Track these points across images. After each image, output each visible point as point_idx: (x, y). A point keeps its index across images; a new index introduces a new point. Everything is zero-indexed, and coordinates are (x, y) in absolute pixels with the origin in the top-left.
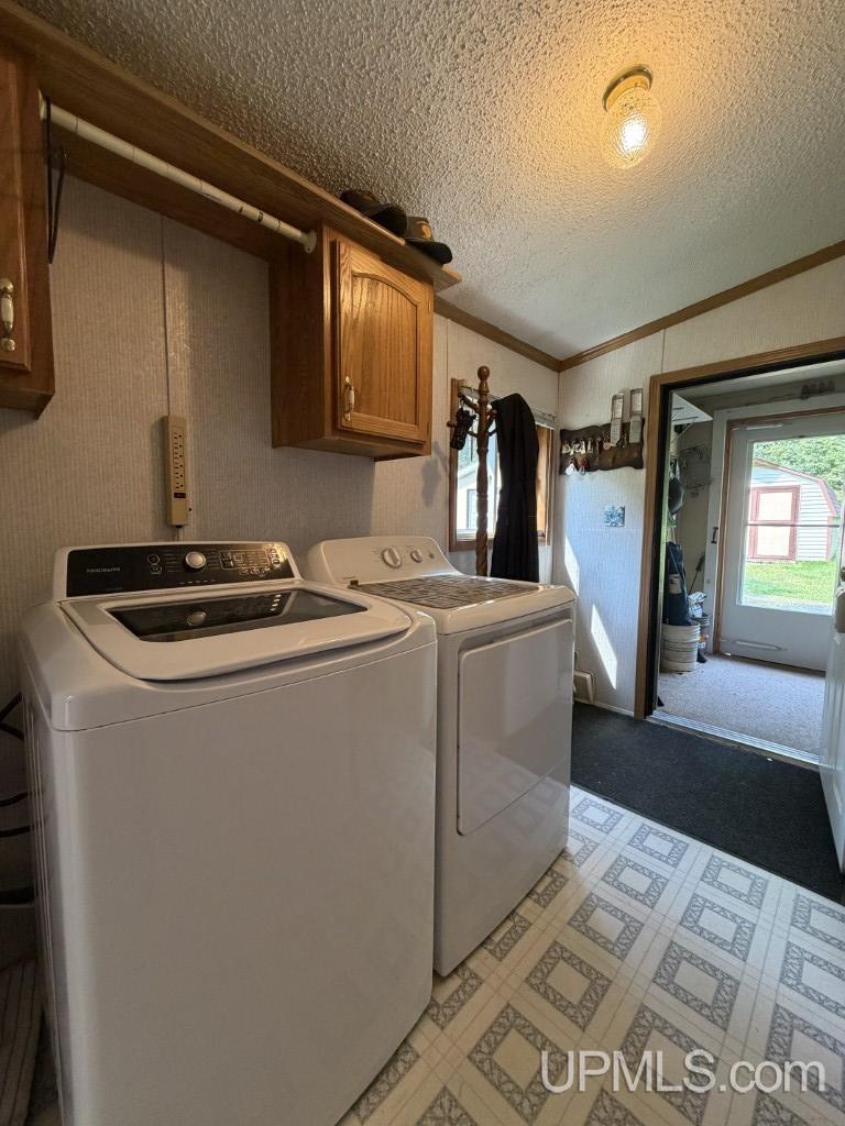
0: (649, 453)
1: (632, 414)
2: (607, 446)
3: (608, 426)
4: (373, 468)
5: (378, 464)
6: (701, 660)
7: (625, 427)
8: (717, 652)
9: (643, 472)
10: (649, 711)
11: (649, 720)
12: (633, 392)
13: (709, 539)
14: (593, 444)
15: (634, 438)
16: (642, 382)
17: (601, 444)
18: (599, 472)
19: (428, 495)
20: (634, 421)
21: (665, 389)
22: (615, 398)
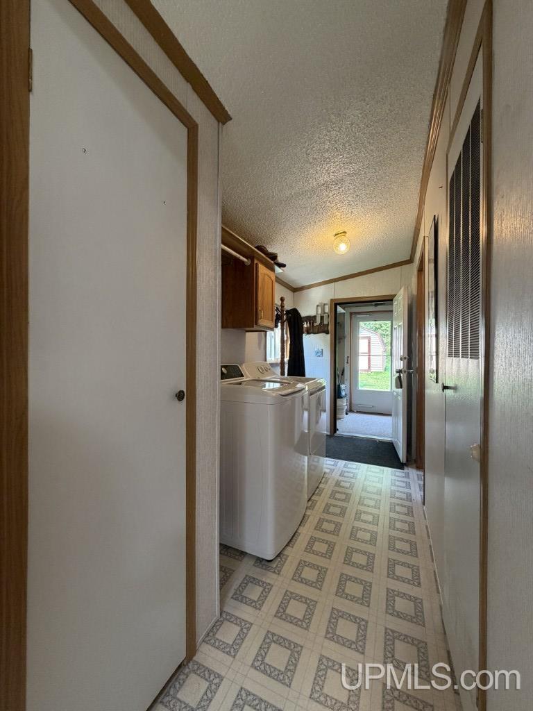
0: (331, 328)
1: (325, 313)
2: (315, 324)
3: (315, 317)
4: (245, 334)
5: (247, 333)
6: (347, 414)
7: (322, 318)
8: (351, 411)
9: (329, 336)
10: (335, 432)
11: (336, 435)
12: (325, 304)
13: (346, 361)
14: (310, 323)
15: (326, 322)
16: (327, 301)
17: (313, 323)
18: (312, 335)
19: (259, 344)
20: (326, 315)
21: (336, 304)
22: (317, 306)
